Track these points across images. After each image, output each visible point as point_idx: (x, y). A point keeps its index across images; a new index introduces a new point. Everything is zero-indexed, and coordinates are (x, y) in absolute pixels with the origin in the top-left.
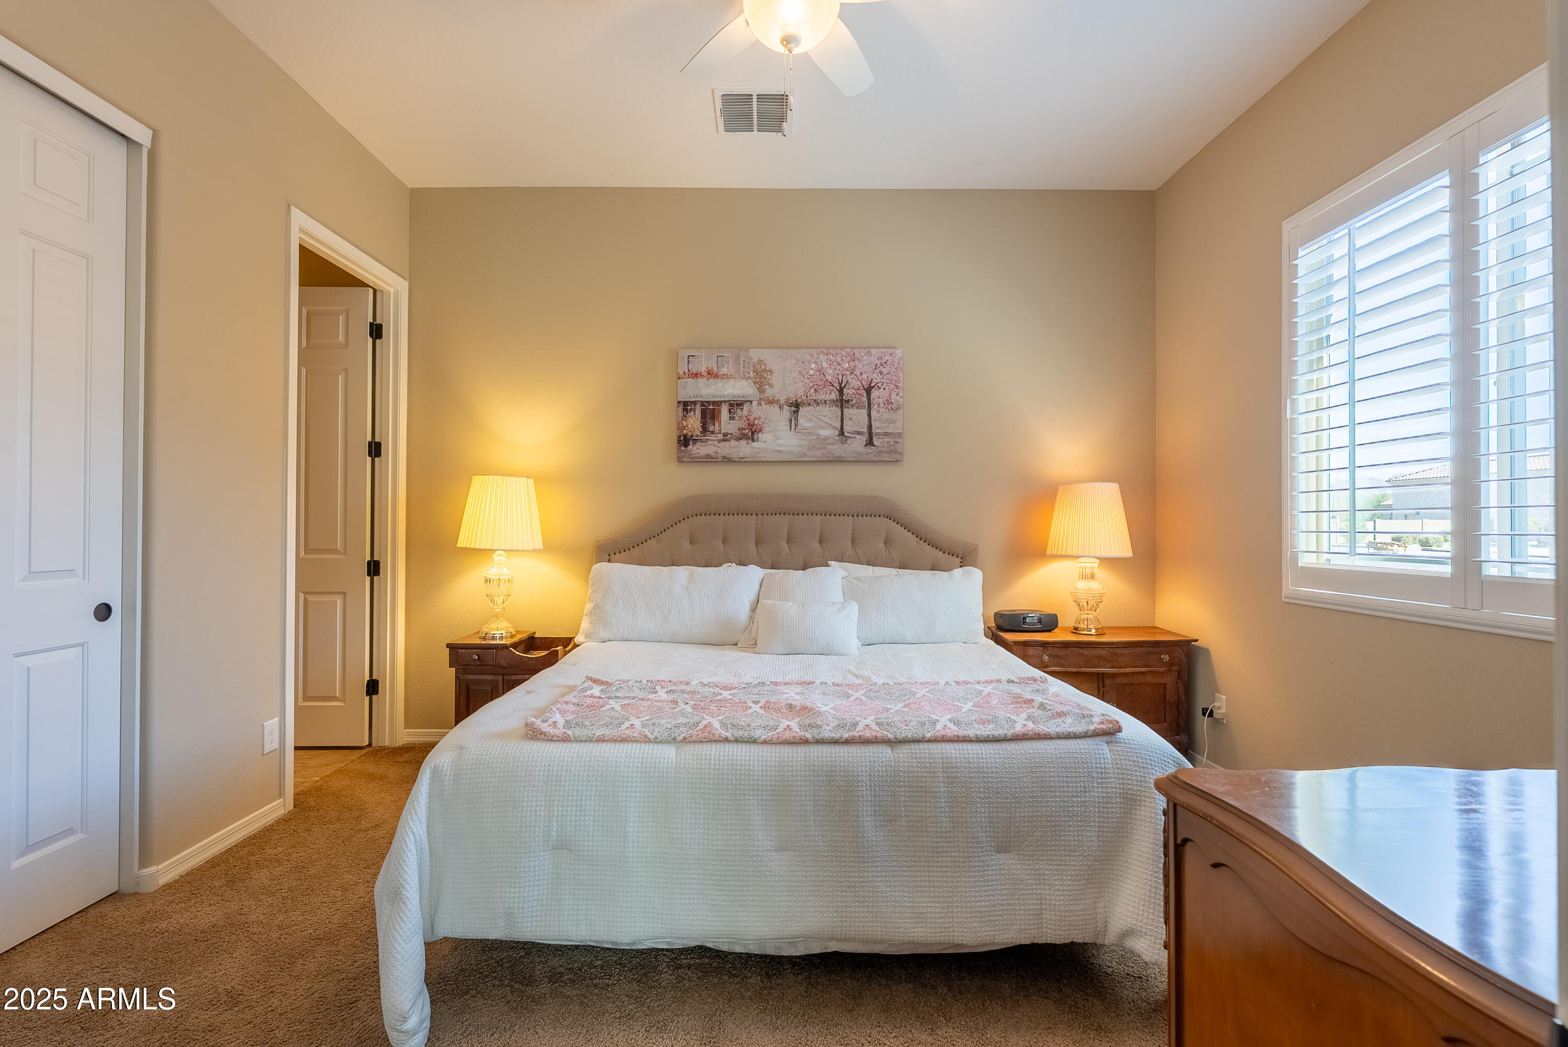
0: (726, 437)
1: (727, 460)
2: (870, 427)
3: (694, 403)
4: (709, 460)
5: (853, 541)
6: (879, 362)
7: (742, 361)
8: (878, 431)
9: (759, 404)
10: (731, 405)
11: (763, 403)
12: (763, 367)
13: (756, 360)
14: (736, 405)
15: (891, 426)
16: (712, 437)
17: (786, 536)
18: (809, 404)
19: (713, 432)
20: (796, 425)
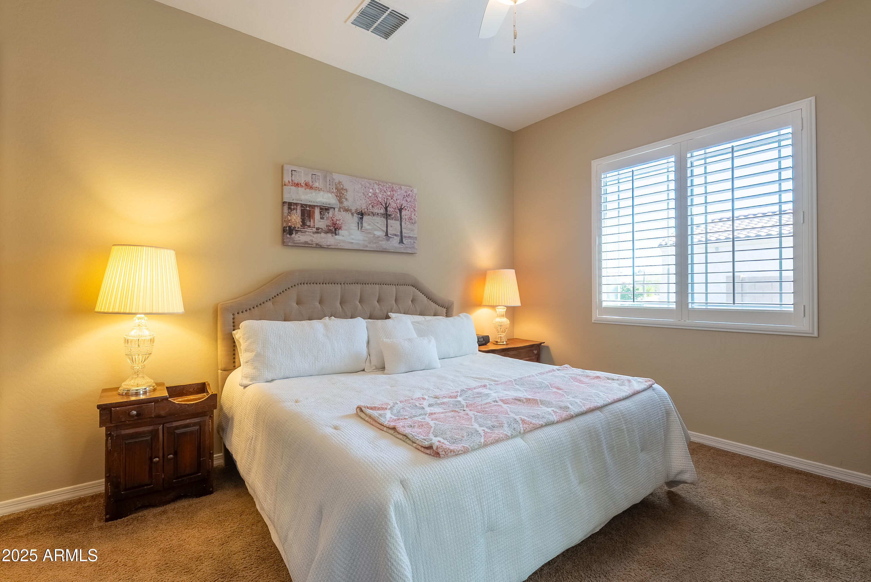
0: (318, 231)
1: (319, 247)
2: (401, 232)
3: (296, 204)
4: (307, 245)
5: (396, 300)
6: (405, 194)
7: (328, 180)
8: (406, 235)
9: (339, 211)
10: (321, 209)
11: (342, 210)
12: (342, 187)
13: (337, 181)
14: (324, 209)
15: (412, 232)
16: (309, 230)
17: (359, 298)
18: (369, 215)
19: (309, 226)
20: (362, 227)
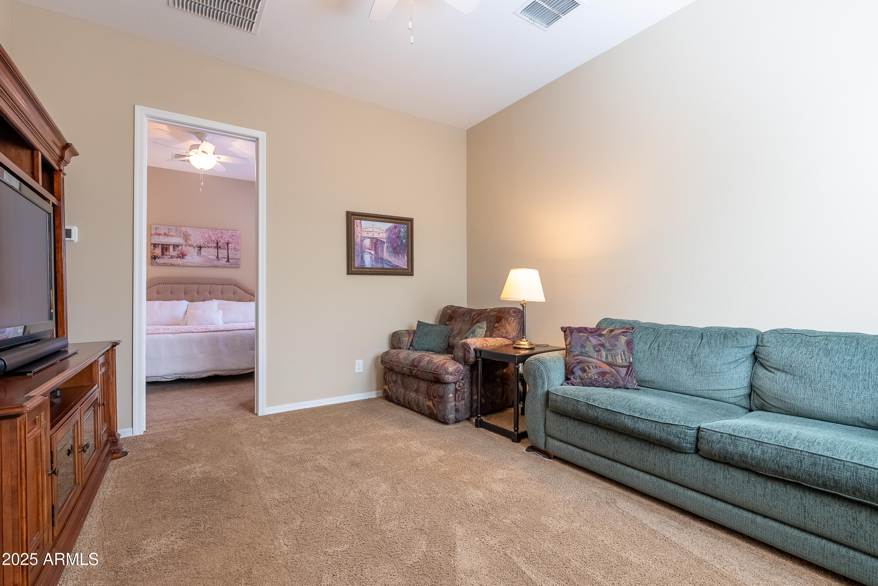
0: (172, 257)
1: (172, 265)
2: (228, 256)
3: (159, 244)
4: (165, 265)
5: (222, 293)
6: (231, 235)
7: (178, 231)
8: (231, 257)
9: (186, 246)
10: (174, 246)
11: (187, 246)
12: (187, 234)
13: (184, 231)
14: (175, 246)
15: (236, 256)
16: (166, 257)
17: (196, 291)
18: (205, 247)
19: (166, 255)
20: (200, 254)
